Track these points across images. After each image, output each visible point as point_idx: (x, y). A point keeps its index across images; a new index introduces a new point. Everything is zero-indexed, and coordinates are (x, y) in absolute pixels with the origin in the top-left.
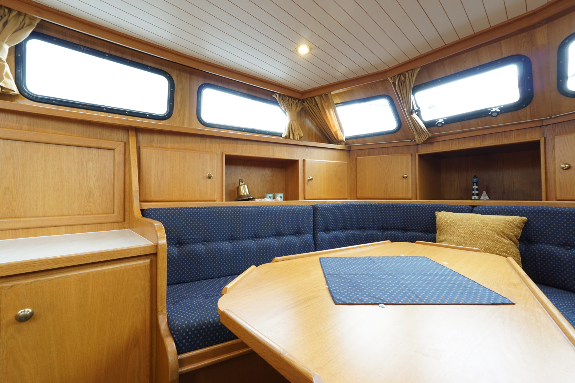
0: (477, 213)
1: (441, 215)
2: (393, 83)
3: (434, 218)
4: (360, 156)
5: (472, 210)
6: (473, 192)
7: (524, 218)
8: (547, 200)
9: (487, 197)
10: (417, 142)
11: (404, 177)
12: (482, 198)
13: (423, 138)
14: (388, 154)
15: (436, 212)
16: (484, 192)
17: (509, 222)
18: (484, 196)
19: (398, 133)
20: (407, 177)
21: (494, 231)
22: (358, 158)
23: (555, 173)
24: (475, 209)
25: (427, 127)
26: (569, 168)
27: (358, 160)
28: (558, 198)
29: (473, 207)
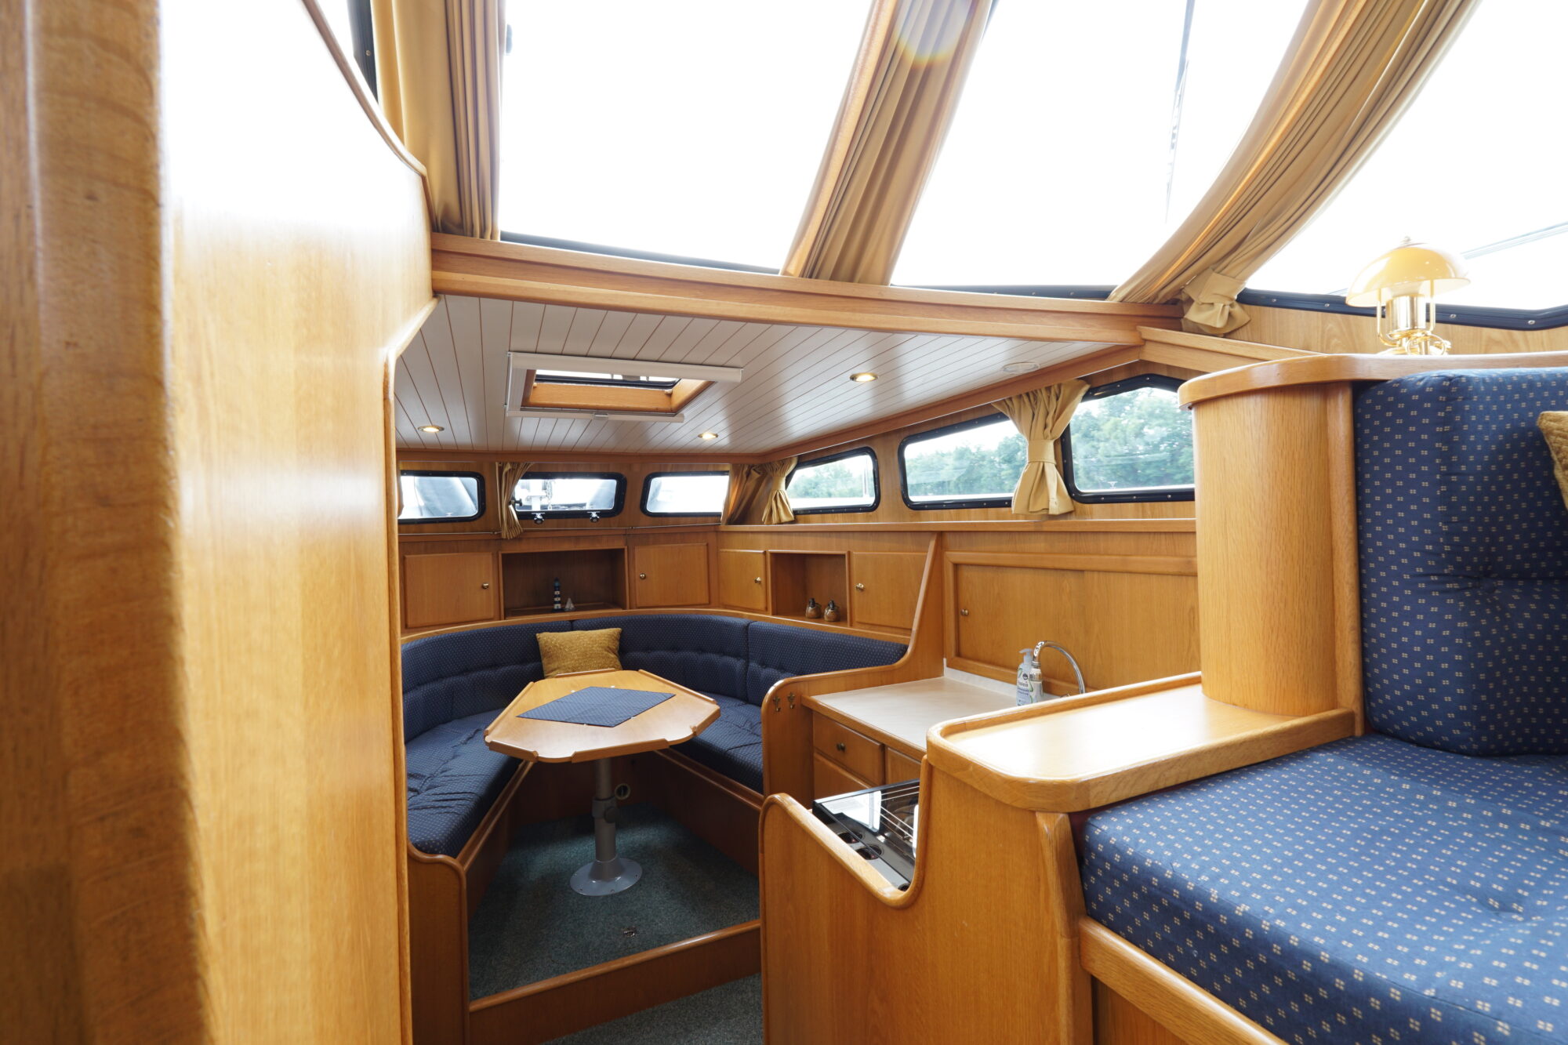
0: (579, 629)
1: (544, 637)
2: (499, 467)
3: (536, 642)
4: (410, 554)
5: (571, 626)
6: (556, 599)
7: (620, 629)
8: (630, 608)
9: (572, 606)
10: (504, 536)
11: (483, 587)
12: (567, 607)
13: (513, 534)
14: (458, 552)
15: (537, 634)
16: (569, 600)
17: (611, 636)
18: (569, 605)
19: (477, 522)
20: (488, 587)
21: (602, 647)
22: (407, 556)
23: (635, 581)
24: (574, 623)
25: (519, 519)
26: (645, 578)
27: (407, 561)
28: (639, 605)
29: (572, 621)
